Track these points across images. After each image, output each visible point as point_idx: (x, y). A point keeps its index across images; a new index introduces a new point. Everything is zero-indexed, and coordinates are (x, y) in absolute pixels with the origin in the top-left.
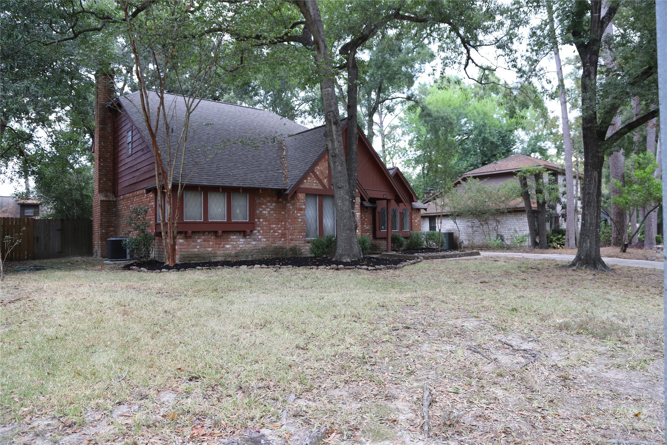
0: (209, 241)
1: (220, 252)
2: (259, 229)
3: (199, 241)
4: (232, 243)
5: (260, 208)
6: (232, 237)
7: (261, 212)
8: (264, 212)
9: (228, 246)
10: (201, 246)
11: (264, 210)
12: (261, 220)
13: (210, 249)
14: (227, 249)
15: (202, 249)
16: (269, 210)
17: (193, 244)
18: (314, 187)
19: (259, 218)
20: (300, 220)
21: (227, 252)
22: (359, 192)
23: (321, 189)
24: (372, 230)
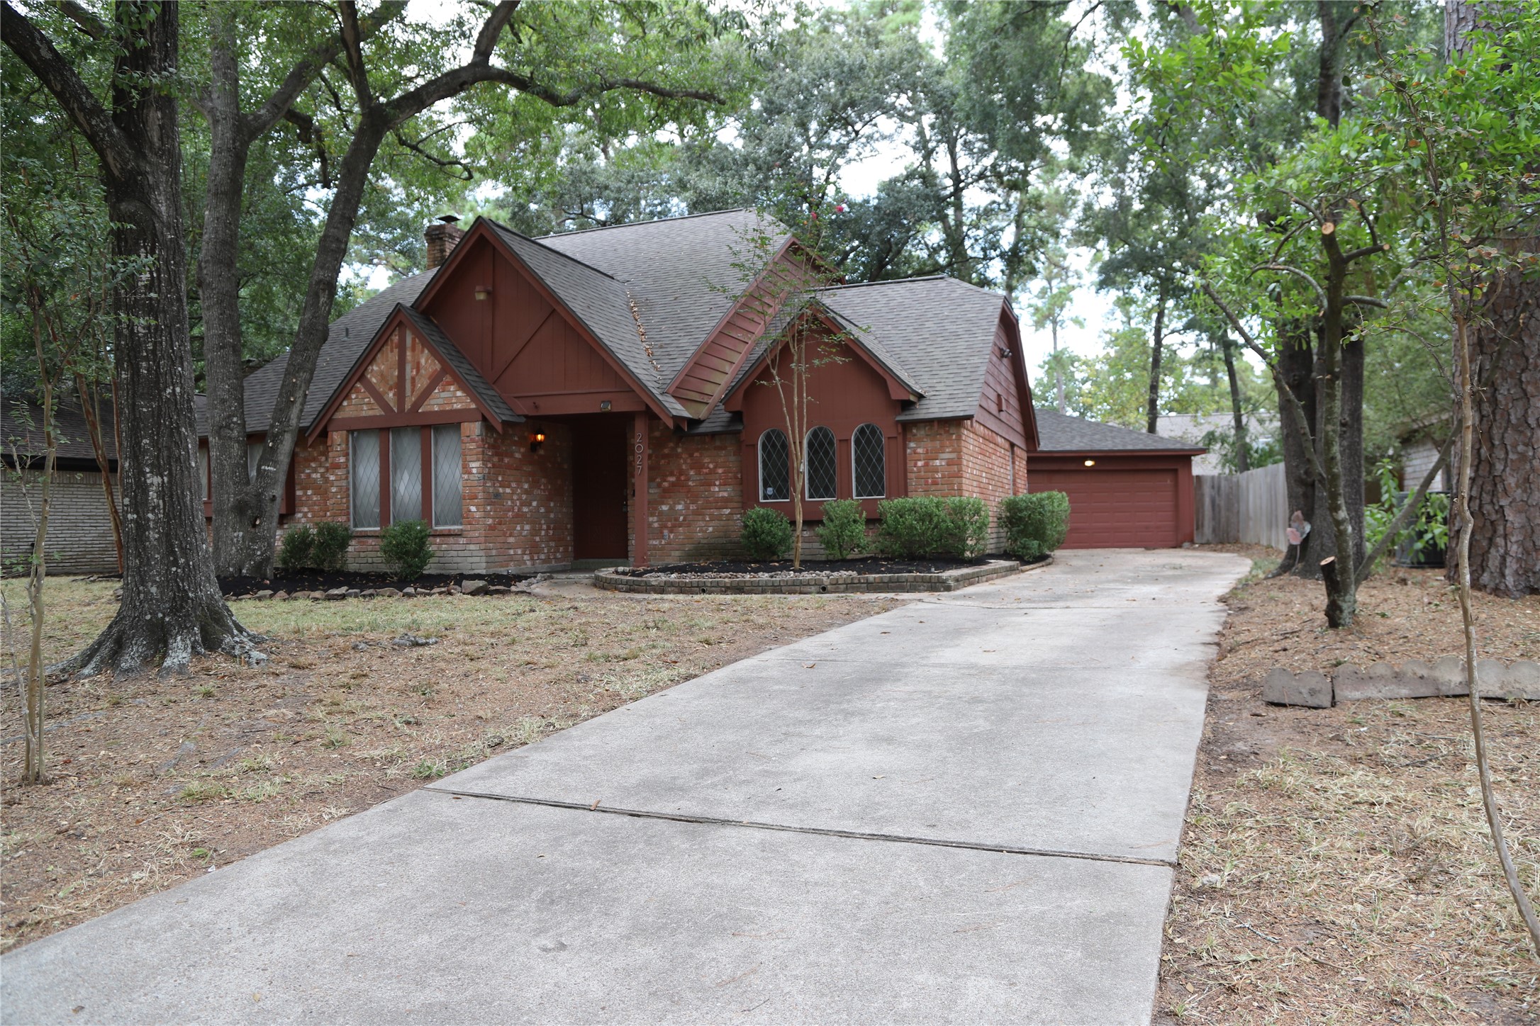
2: (306, 509)
5: (309, 467)
7: (309, 475)
8: (314, 476)
11: (315, 471)
12: (309, 492)
16: (322, 470)
18: (364, 414)
19: (305, 489)
20: (334, 490)
22: (477, 409)
23: (381, 416)
24: (741, 499)
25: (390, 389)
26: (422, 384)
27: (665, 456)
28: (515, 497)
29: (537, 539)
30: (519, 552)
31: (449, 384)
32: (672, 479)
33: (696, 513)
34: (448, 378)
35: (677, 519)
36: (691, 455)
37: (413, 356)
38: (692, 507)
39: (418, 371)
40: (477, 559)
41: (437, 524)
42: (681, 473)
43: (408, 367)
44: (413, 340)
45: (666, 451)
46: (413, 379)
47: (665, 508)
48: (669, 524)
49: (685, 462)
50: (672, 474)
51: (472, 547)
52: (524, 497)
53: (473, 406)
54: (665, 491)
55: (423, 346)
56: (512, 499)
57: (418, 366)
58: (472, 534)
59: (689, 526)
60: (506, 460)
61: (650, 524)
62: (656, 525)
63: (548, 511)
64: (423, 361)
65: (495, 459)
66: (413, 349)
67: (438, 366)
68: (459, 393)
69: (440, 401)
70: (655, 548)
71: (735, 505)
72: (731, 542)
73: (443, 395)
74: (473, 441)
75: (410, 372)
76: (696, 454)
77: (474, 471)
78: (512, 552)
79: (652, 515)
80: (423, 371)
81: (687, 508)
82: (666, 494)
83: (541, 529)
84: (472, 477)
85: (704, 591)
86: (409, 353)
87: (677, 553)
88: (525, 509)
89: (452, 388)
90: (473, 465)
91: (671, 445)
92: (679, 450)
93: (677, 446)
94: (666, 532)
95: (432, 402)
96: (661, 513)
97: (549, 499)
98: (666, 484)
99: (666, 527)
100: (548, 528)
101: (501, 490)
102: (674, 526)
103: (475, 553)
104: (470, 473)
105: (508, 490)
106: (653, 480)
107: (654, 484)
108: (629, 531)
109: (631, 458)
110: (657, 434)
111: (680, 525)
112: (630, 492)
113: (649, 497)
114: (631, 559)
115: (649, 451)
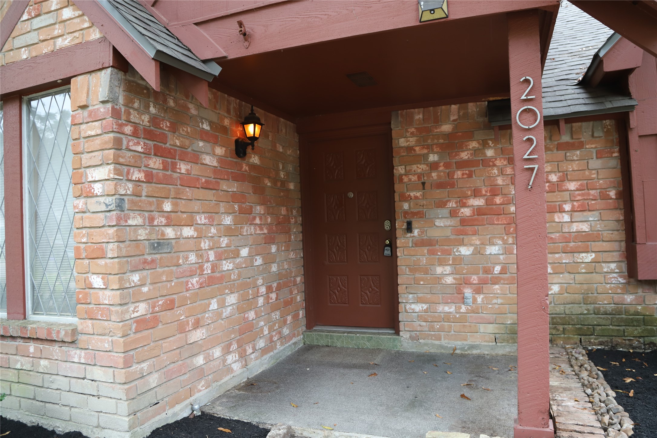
22: (104, 39)
24: (622, 236)
27: (462, 165)
28: (205, 244)
29: (251, 315)
30: (217, 352)
32: (479, 202)
35: (487, 271)
41: (36, 309)
42: (495, 191)
45: (464, 155)
47: (465, 251)
48: (475, 279)
49: (502, 172)
50: (476, 193)
51: (98, 373)
52: (224, 241)
54: (464, 222)
56: (198, 250)
58: (96, 340)
60: (183, 167)
61: (438, 279)
62: (449, 280)
63: (269, 260)
65: (155, 163)
68: (69, 13)
69: (32, 38)
70: (447, 317)
71: (606, 246)
72: (597, 312)
73: (37, 23)
74: (96, 116)
77: (98, 188)
78: (200, 360)
79: (442, 263)
82: (467, 226)
83: (257, 296)
84: (93, 205)
87: (491, 328)
88: (227, 266)
90: (94, 174)
91: (474, 144)
92: (490, 153)
93: (485, 144)
94: (468, 292)
95: (18, 43)
96: (459, 260)
97: (269, 240)
98: (466, 212)
99: (468, 283)
100: (269, 289)
101: (170, 232)
102: (483, 282)
104: (90, 195)
105: (188, 232)
106: (442, 204)
107: (445, 212)
108: (401, 289)
109: (400, 170)
110: (446, 128)
111: (495, 281)
112: (400, 225)
113: (433, 233)
114: (404, 335)
115: (433, 158)
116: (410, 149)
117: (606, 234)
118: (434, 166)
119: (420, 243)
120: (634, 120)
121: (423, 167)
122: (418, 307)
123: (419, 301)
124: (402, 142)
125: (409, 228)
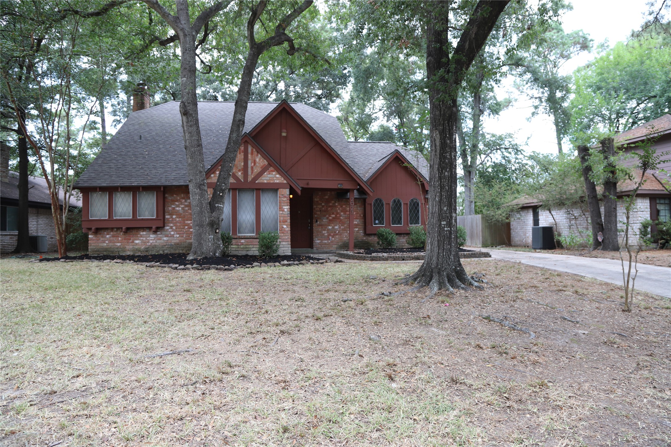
0: (118, 237)
1: (129, 247)
2: (172, 225)
3: (108, 236)
4: (142, 238)
5: (174, 204)
6: (142, 233)
7: (174, 208)
8: (177, 209)
9: (137, 242)
10: (110, 241)
11: (178, 206)
12: (174, 217)
13: (119, 244)
14: (137, 244)
15: (111, 244)
16: (183, 206)
17: (102, 239)
19: (171, 215)
21: (137, 247)
22: (287, 183)
23: (234, 183)
24: (363, 225)
25: (239, 171)
26: (257, 170)
27: (330, 206)
31: (273, 171)
32: (334, 216)
33: (343, 230)
34: (272, 168)
35: (335, 232)
36: (341, 207)
37: (252, 157)
38: (342, 227)
39: (255, 164)
40: (287, 248)
42: (337, 213)
43: (249, 162)
44: (252, 150)
45: (331, 204)
46: (252, 168)
47: (330, 227)
48: (332, 234)
49: (339, 209)
50: (333, 214)
51: (284, 243)
53: (285, 182)
54: (330, 220)
55: (258, 152)
57: (255, 162)
58: (284, 237)
59: (341, 235)
61: (323, 234)
62: (326, 234)
64: (257, 160)
66: (252, 154)
67: (266, 163)
68: (278, 176)
69: (268, 178)
70: (325, 244)
71: (360, 227)
73: (269, 176)
74: (285, 197)
75: (250, 164)
76: (344, 206)
77: (286, 210)
79: (324, 230)
80: (257, 164)
81: (340, 228)
82: (331, 222)
84: (284, 213)
85: (403, 260)
86: (250, 156)
87: (335, 246)
89: (274, 173)
90: (284, 207)
91: (333, 202)
92: (337, 204)
93: (336, 202)
94: (330, 237)
95: (263, 178)
96: (329, 230)
98: (331, 218)
99: (330, 235)
102: (334, 235)
103: (285, 246)
104: (283, 211)
106: (325, 216)
107: (325, 218)
108: (314, 237)
109: (315, 207)
110: (327, 197)
111: (337, 235)
112: (314, 220)
113: (323, 223)
114: (315, 249)
115: (323, 204)
116: (317, 201)
117: (361, 224)
118: (323, 206)
119: (319, 225)
120: (367, 200)
121: (320, 206)
122: (318, 241)
123: (318, 240)
124: (316, 200)
125: (317, 222)
